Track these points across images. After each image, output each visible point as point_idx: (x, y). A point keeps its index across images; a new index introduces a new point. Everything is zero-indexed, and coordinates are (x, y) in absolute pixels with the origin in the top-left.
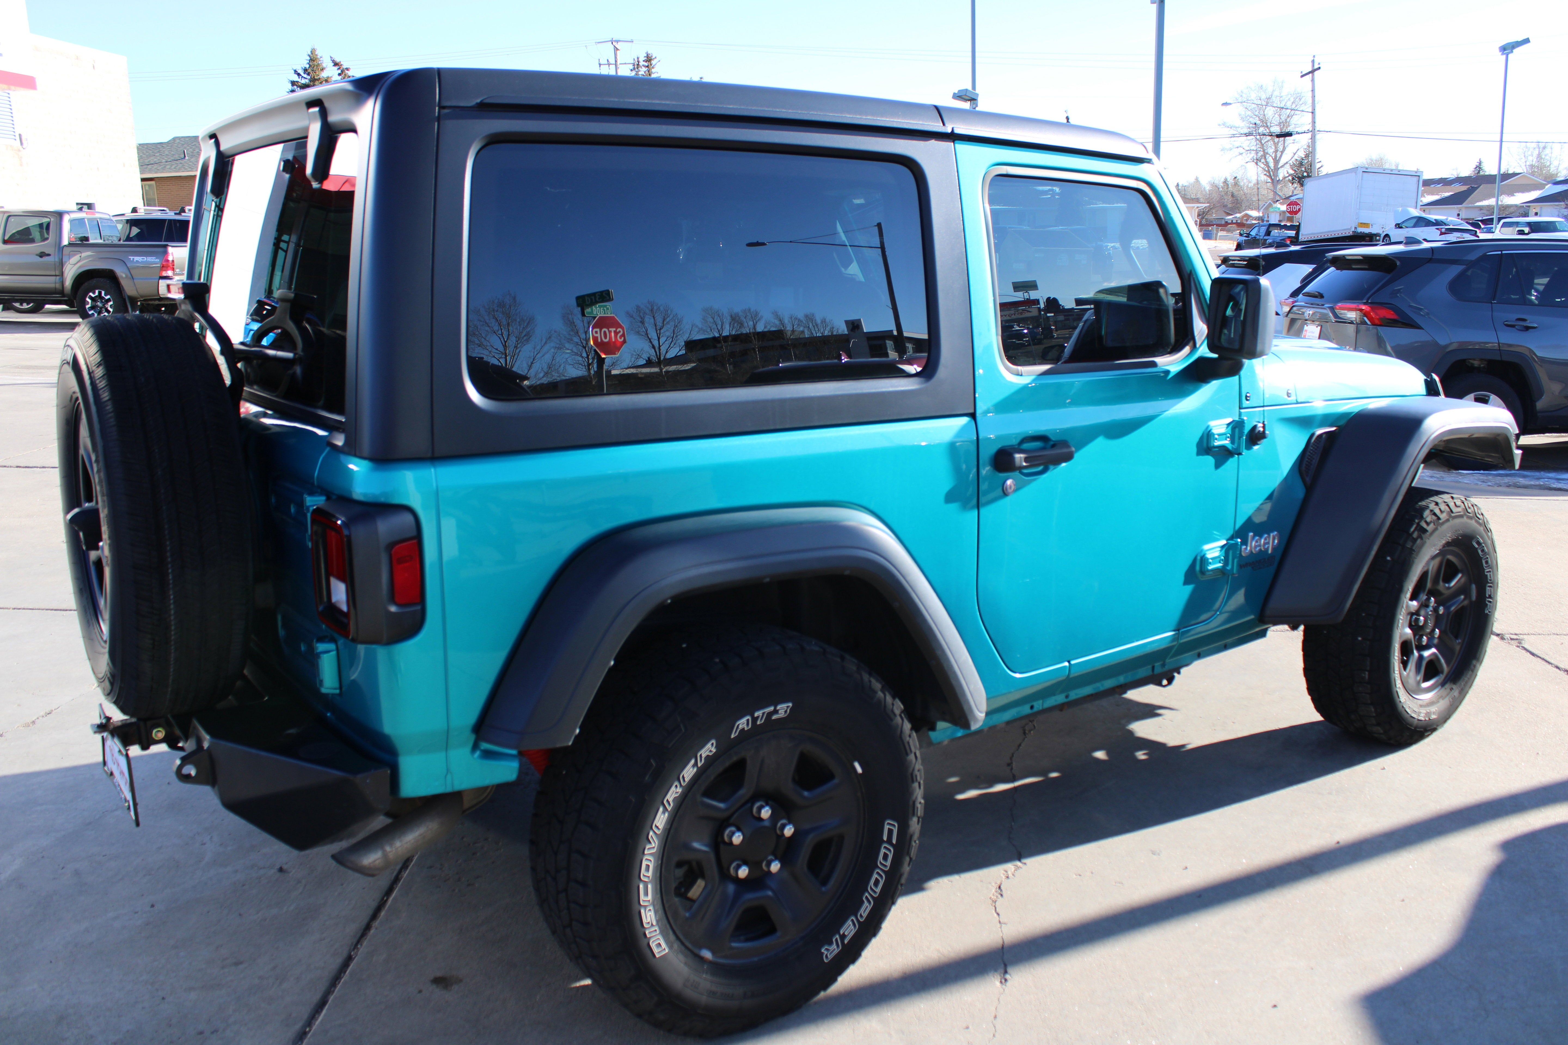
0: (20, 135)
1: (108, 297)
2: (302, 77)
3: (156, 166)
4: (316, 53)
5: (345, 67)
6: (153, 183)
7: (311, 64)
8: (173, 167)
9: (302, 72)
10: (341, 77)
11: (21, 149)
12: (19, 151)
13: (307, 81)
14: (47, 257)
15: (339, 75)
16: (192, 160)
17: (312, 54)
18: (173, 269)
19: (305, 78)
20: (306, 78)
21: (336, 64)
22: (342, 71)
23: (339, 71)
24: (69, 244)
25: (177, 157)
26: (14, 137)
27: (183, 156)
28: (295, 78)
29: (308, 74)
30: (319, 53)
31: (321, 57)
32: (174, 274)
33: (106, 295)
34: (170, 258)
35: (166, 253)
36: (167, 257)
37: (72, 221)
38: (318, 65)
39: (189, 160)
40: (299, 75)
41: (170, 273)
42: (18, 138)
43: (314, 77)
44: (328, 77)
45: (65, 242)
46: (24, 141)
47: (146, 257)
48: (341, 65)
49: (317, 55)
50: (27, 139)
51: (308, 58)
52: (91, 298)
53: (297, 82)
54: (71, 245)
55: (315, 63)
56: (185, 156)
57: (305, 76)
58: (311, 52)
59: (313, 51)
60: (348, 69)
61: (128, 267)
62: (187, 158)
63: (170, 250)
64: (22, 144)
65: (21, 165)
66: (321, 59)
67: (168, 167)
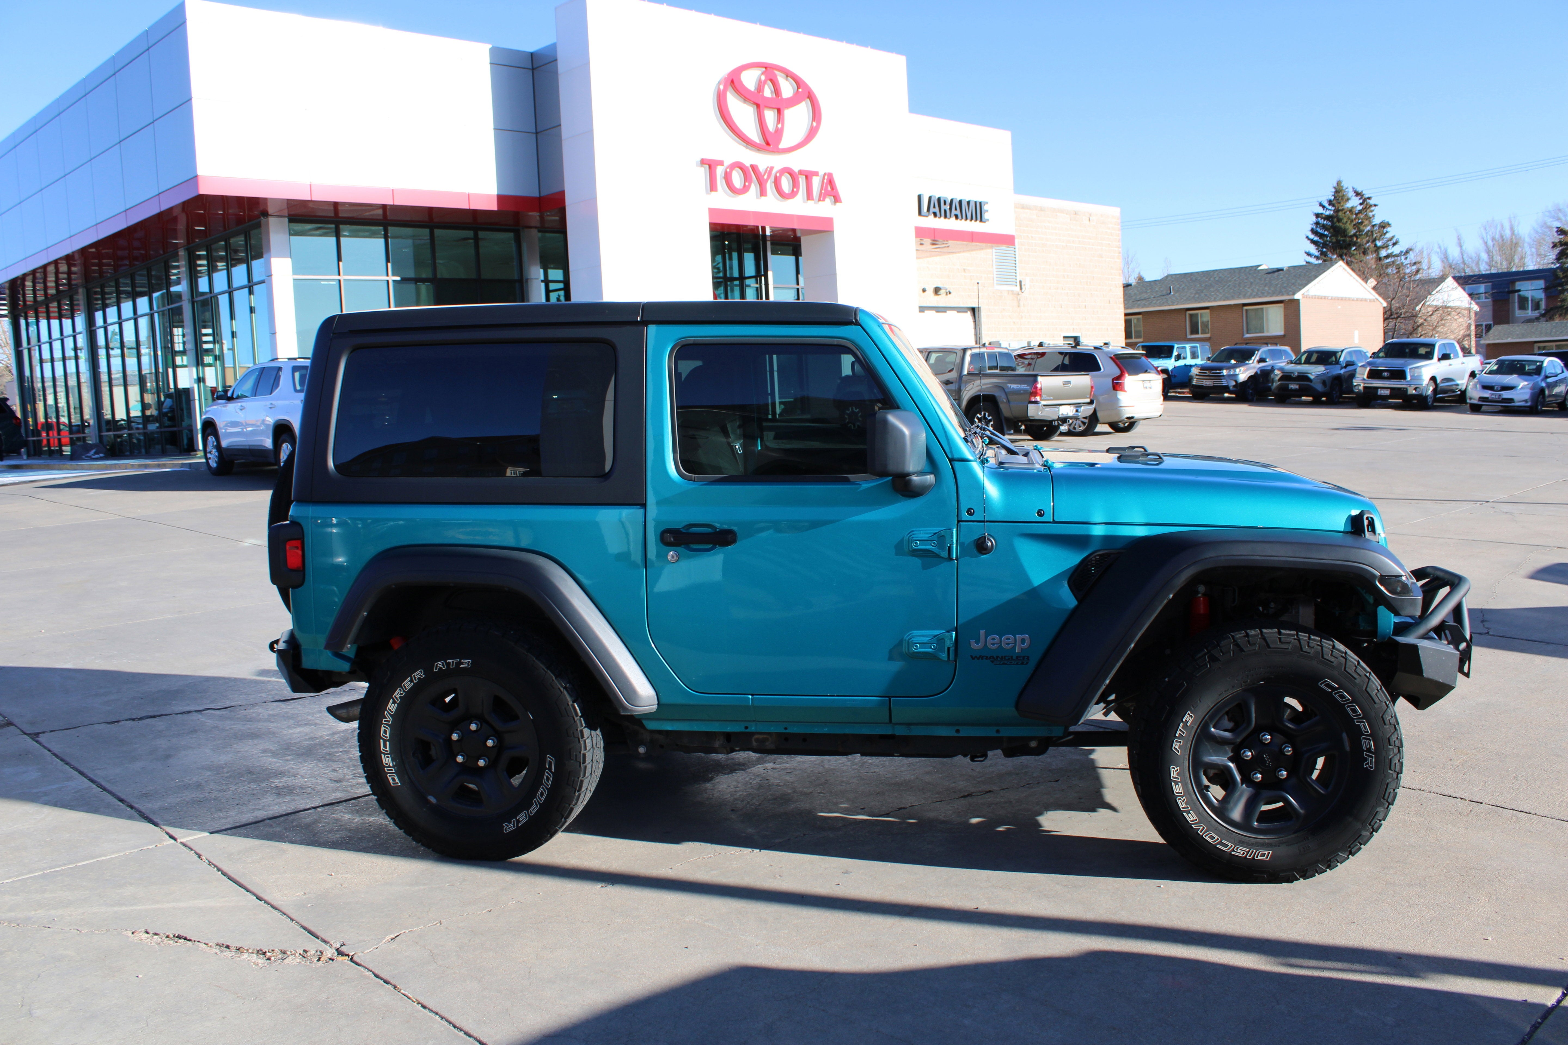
0: (1020, 282)
1: (990, 418)
2: (1327, 209)
3: (1144, 302)
4: (1342, 185)
5: (1366, 196)
6: (1140, 316)
7: (1336, 195)
8: (1158, 302)
9: (1327, 205)
10: (1362, 206)
11: (1020, 293)
12: (1018, 294)
13: (1332, 212)
14: (950, 385)
15: (1361, 204)
16: (1177, 295)
17: (1338, 185)
18: (1040, 395)
19: (1329, 210)
20: (1331, 210)
21: (1357, 194)
22: (1364, 200)
23: (1361, 201)
24: (968, 374)
25: (1164, 293)
26: (1015, 283)
27: (1169, 292)
28: (1320, 210)
29: (1333, 205)
30: (1345, 184)
31: (1347, 188)
32: (1041, 400)
33: (989, 416)
34: (1039, 386)
35: (1036, 381)
36: (1036, 385)
37: (972, 356)
38: (1343, 196)
39: (1173, 295)
40: (1324, 207)
41: (1038, 398)
42: (1018, 284)
43: (1338, 208)
44: (1352, 207)
45: (965, 372)
46: (1023, 286)
47: (1020, 384)
48: (1363, 195)
49: (1342, 187)
50: (1025, 285)
51: (1334, 190)
52: (978, 418)
53: (1322, 214)
54: (969, 374)
55: (1340, 194)
56: (1170, 292)
57: (1330, 207)
58: (1337, 184)
59: (1339, 183)
60: (1369, 198)
61: (1005, 392)
62: (1172, 293)
63: (1040, 379)
64: (1021, 289)
65: (1019, 306)
66: (1347, 190)
67: (1154, 302)
